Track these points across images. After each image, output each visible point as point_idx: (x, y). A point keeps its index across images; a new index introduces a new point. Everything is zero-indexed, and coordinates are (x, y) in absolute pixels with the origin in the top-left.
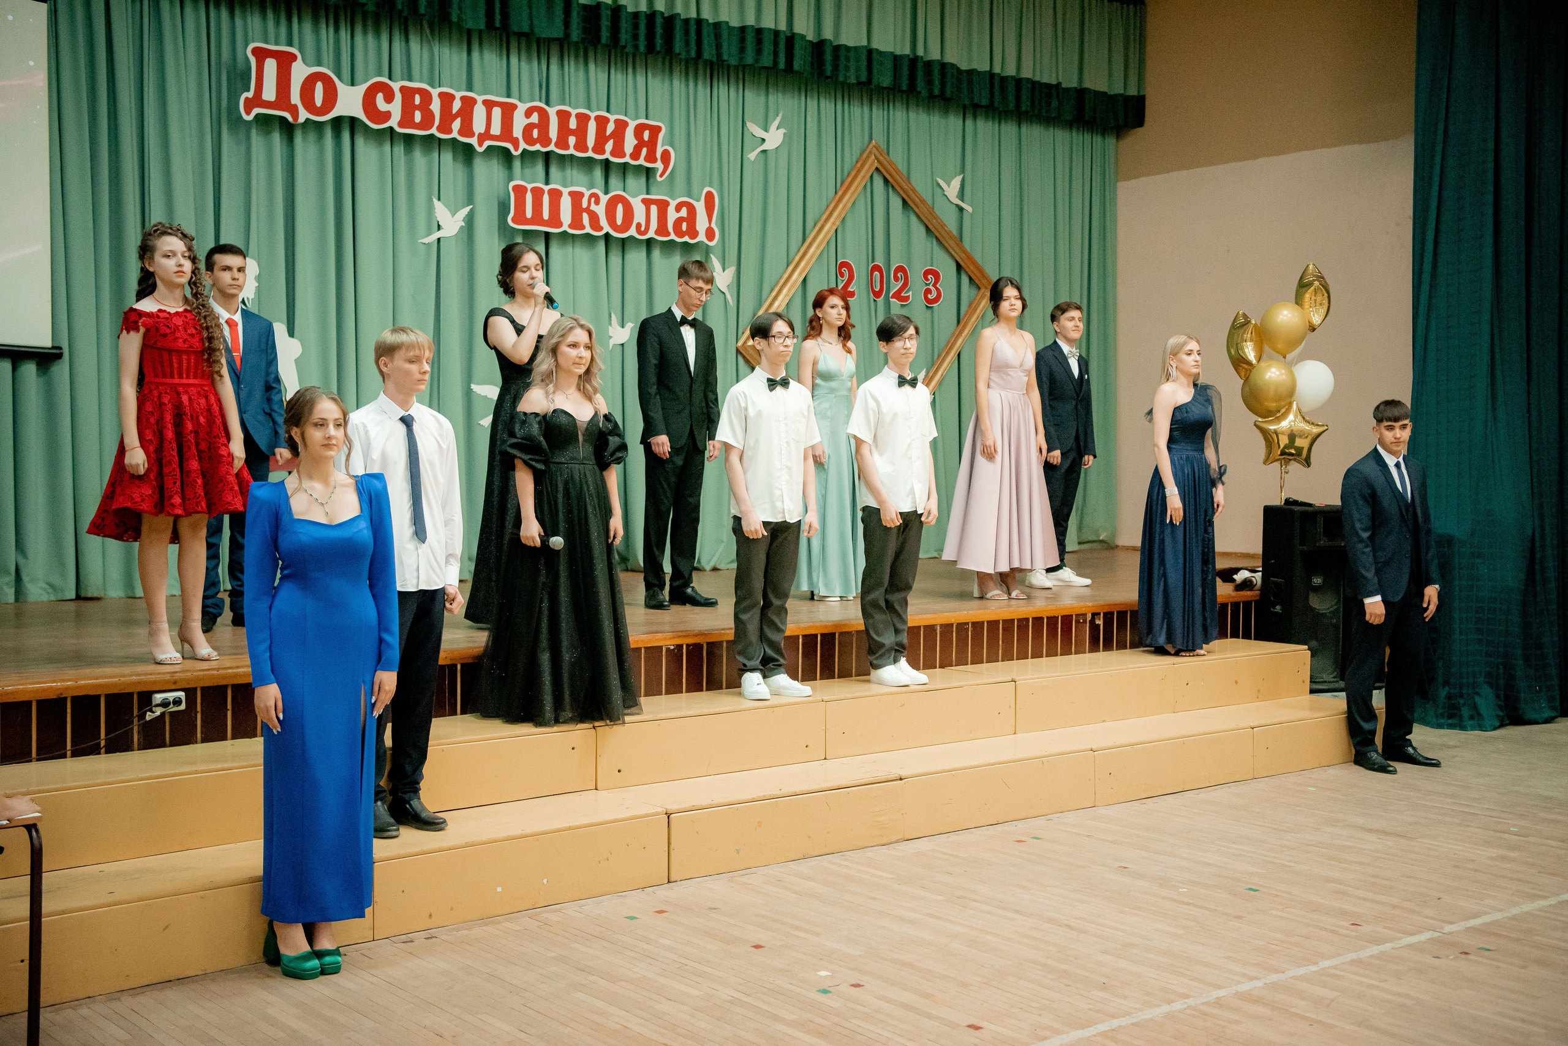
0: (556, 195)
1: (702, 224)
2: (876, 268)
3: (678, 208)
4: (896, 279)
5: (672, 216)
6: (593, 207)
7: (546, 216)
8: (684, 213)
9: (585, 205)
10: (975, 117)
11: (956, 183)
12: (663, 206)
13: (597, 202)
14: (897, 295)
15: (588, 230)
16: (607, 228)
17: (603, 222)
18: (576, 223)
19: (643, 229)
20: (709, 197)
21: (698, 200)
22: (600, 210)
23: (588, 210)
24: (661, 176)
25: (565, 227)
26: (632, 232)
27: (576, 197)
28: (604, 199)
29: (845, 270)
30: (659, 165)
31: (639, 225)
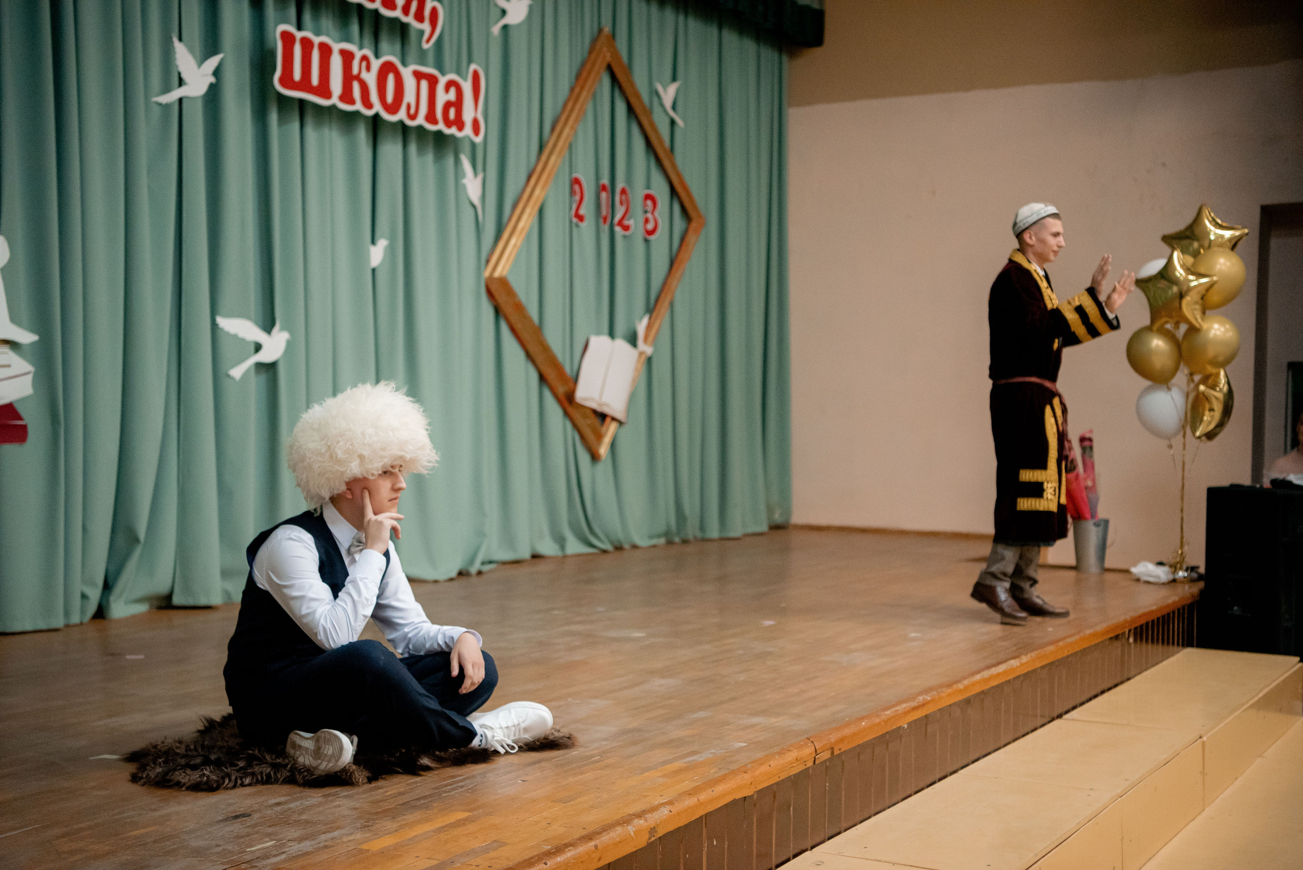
0: (325, 50)
1: (468, 114)
2: (604, 188)
3: (447, 90)
4: (621, 203)
5: (442, 97)
6: (364, 75)
7: (315, 80)
8: (452, 95)
9: (355, 71)
10: (686, 15)
11: (672, 89)
12: (433, 82)
13: (368, 68)
14: (620, 223)
15: (358, 106)
16: (377, 108)
17: (374, 97)
18: (347, 96)
19: (412, 111)
20: (476, 76)
21: (465, 79)
22: (371, 78)
23: (358, 78)
24: (428, 41)
25: (335, 100)
26: (402, 115)
27: (347, 56)
28: (376, 64)
29: (577, 187)
30: (426, 26)
31: (409, 106)
